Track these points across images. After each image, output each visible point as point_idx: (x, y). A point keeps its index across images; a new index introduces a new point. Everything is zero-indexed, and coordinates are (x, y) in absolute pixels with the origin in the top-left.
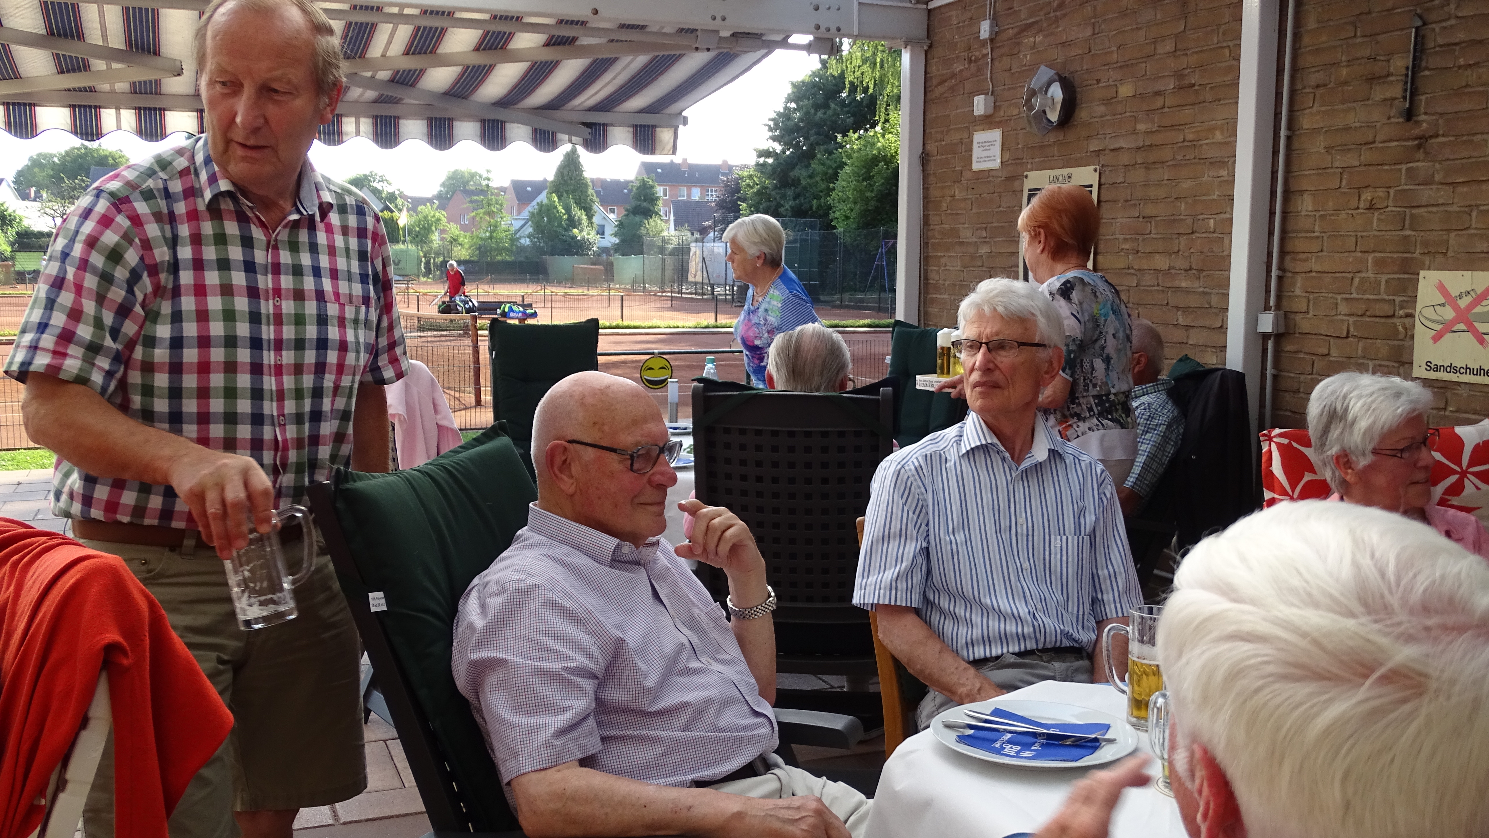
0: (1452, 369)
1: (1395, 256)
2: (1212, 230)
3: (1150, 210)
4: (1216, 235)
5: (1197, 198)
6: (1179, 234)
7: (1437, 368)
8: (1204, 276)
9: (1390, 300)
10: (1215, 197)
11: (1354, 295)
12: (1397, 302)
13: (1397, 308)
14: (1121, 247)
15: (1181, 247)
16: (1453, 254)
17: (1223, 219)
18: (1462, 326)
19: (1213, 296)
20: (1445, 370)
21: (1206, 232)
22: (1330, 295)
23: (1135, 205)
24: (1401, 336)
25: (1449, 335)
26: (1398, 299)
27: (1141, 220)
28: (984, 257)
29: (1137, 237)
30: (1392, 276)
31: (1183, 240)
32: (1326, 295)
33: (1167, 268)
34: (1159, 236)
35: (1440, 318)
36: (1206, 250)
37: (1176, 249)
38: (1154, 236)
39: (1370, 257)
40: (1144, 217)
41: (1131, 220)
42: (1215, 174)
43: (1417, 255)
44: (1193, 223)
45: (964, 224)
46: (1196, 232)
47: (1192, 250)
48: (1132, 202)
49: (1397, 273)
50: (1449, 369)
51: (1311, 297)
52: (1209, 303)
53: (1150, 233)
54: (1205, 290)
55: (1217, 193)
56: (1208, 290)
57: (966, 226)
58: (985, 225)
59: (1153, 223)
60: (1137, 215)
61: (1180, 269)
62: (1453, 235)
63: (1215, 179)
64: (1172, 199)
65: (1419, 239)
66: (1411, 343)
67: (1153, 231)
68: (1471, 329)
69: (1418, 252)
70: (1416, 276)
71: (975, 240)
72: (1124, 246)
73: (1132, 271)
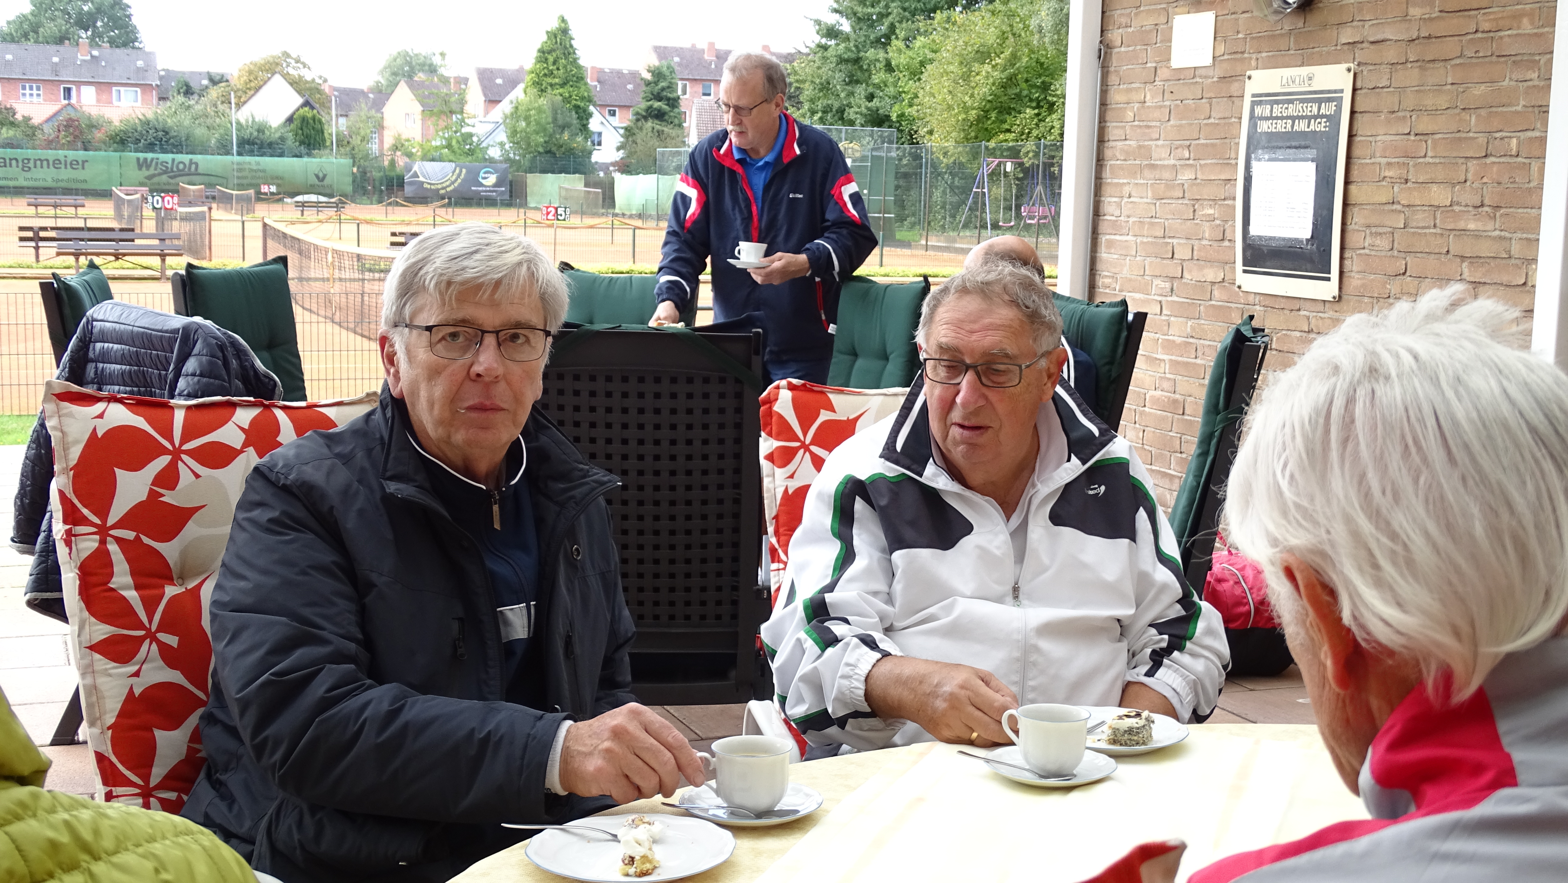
2: (1514, 152)
3: (1424, 124)
4: (1519, 159)
5: (1494, 109)
6: (1467, 157)
8: (1501, 215)
10: (1519, 108)
14: (1382, 175)
15: (1470, 176)
17: (1531, 139)
19: (1513, 242)
21: (1505, 155)
23: (1404, 117)
27: (1412, 138)
28: (1186, 186)
29: (1407, 160)
31: (1471, 165)
33: (1448, 203)
34: (1437, 160)
36: (1505, 179)
37: (1462, 179)
38: (1431, 160)
40: (1416, 135)
41: (1398, 137)
42: (1521, 77)
44: (1488, 142)
45: (1158, 139)
46: (1491, 155)
47: (1485, 180)
48: (1400, 114)
52: (1510, 251)
53: (1425, 156)
54: (1503, 233)
55: (1522, 103)
56: (1507, 235)
57: (1160, 143)
58: (1188, 143)
59: (1429, 142)
60: (1407, 131)
61: (1467, 206)
63: (1520, 84)
64: (1457, 111)
67: (1430, 154)
71: (1172, 162)
72: (1387, 174)
73: (1399, 207)
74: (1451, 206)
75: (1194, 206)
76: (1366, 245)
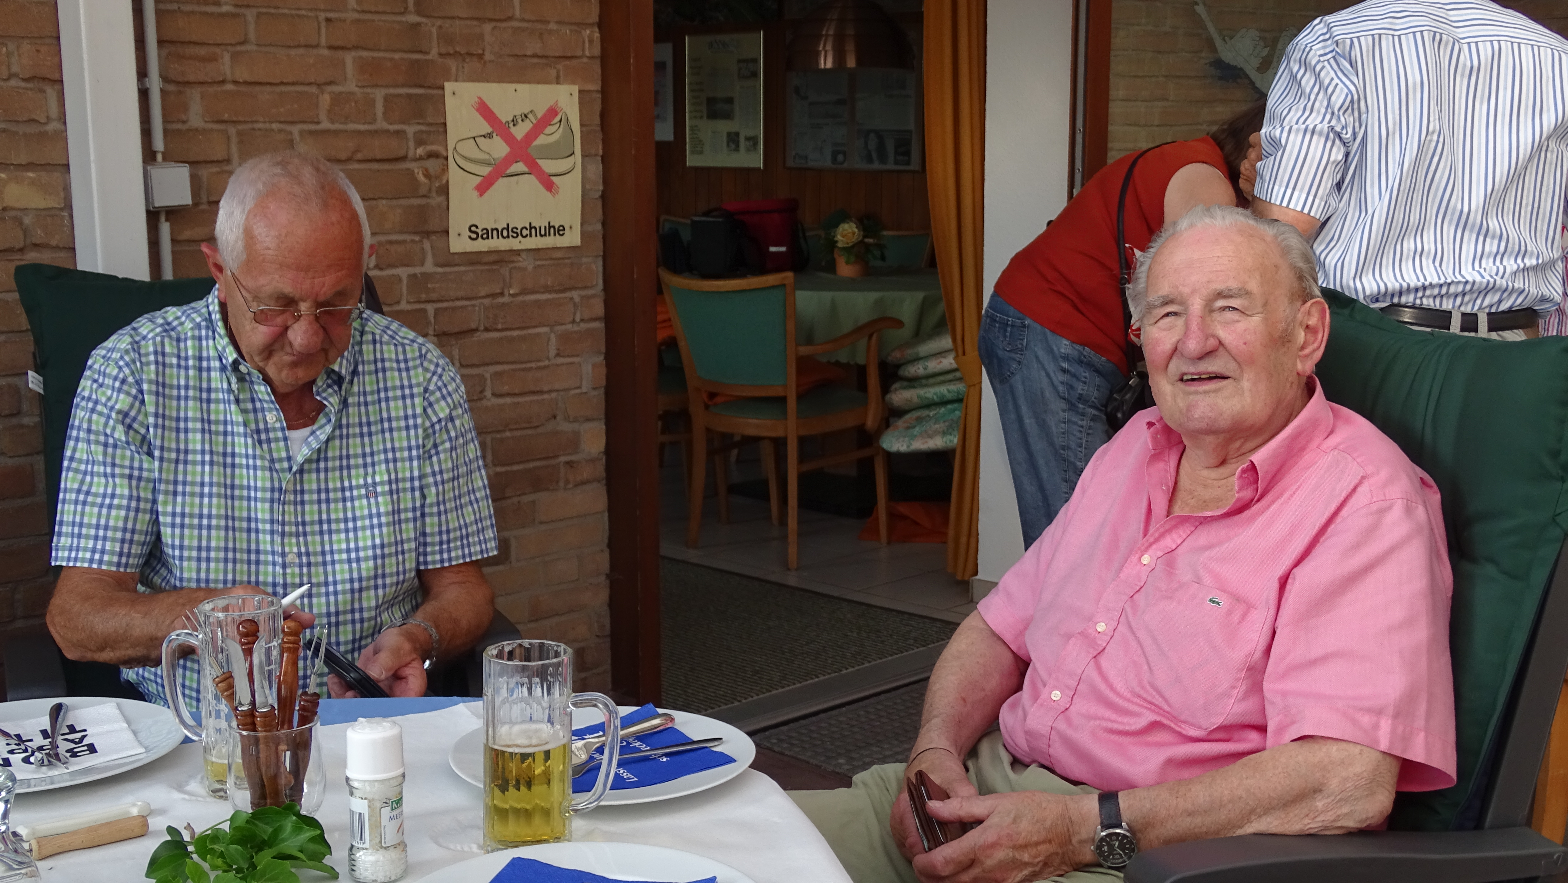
0: (510, 232)
1: (397, 56)
7: (488, 234)
9: (398, 133)
11: (326, 125)
12: (410, 135)
13: (412, 144)
16: (492, 57)
18: (520, 167)
20: (500, 234)
22: (275, 126)
24: (423, 191)
25: (502, 182)
26: (411, 130)
30: (392, 91)
32: (268, 126)
35: (487, 157)
39: (349, 58)
43: (434, 54)
49: (403, 86)
50: (505, 233)
51: (232, 130)
62: (488, 27)
65: (434, 30)
66: (441, 199)
68: (534, 168)
69: (434, 52)
70: (441, 92)
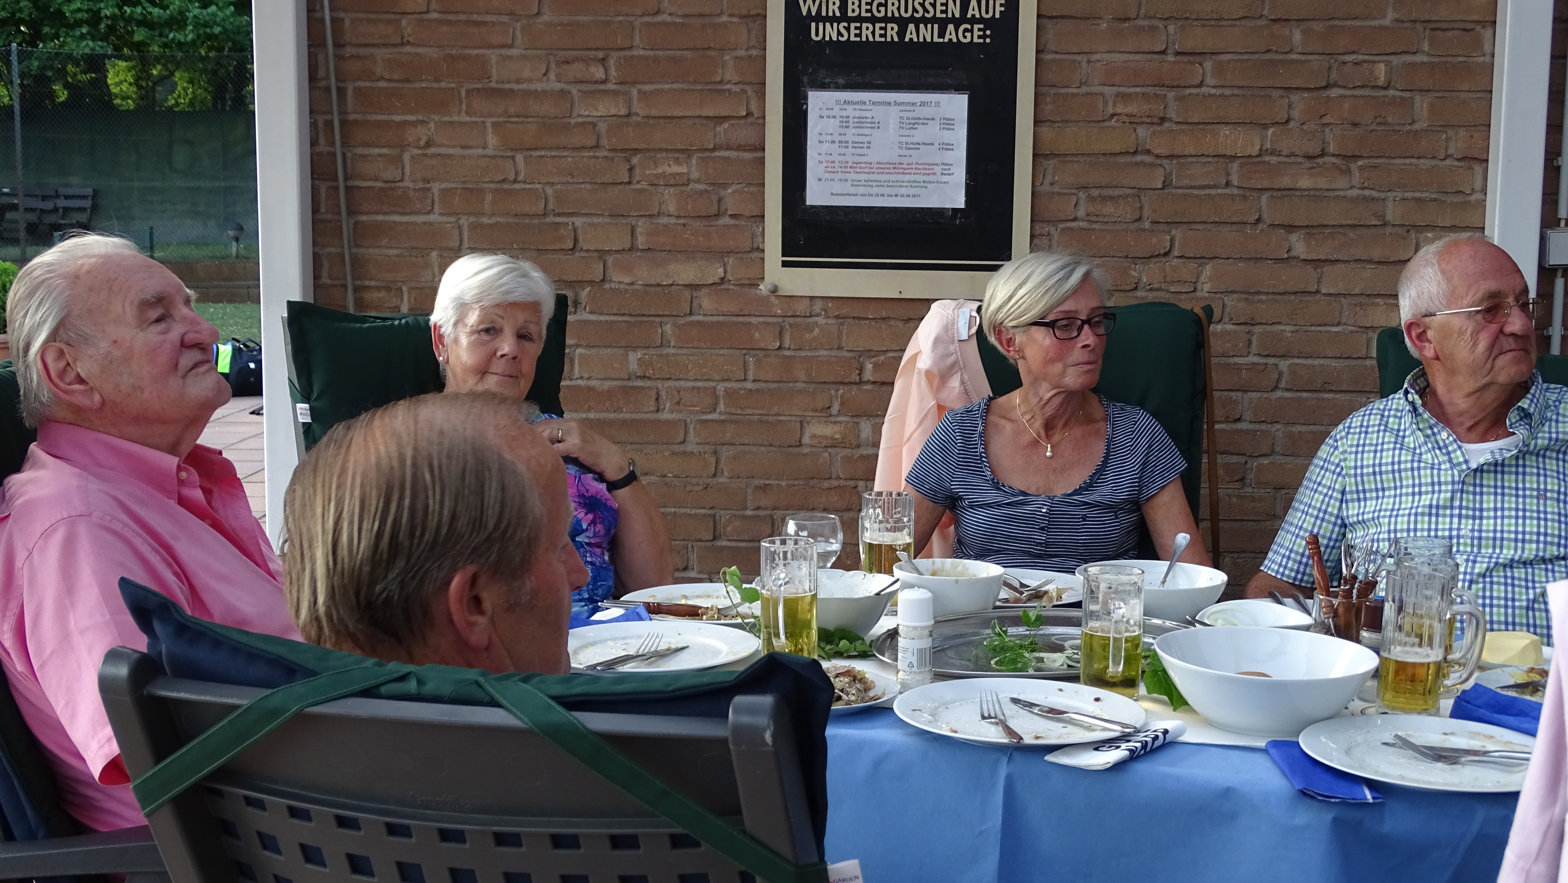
2: (1382, 81)
3: (1196, 39)
4: (1391, 92)
5: (1336, 23)
6: (1285, 88)
8: (1361, 168)
10: (1387, 22)
14: (1110, 110)
15: (1296, 114)
17: (1413, 65)
19: (1390, 204)
21: (1362, 87)
23: (1151, 28)
27: (1171, 58)
28: (601, 127)
29: (1159, 91)
31: (1297, 99)
33: (1255, 151)
34: (1227, 92)
37: (1282, 118)
38: (1214, 91)
40: (1178, 53)
41: (1139, 57)
45: (507, 46)
46: (1336, 85)
47: (1326, 120)
48: (1140, 23)
52: (1384, 216)
53: (1201, 85)
54: (1367, 193)
56: (1374, 194)
57: (516, 51)
59: (1208, 65)
60: (1161, 47)
61: (1293, 155)
64: (1263, 22)
67: (1210, 81)
72: (1120, 109)
73: (1148, 159)
74: (1259, 156)
75: (629, 161)
76: (1081, 213)
